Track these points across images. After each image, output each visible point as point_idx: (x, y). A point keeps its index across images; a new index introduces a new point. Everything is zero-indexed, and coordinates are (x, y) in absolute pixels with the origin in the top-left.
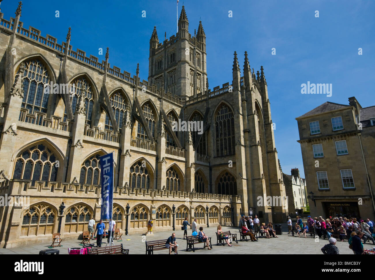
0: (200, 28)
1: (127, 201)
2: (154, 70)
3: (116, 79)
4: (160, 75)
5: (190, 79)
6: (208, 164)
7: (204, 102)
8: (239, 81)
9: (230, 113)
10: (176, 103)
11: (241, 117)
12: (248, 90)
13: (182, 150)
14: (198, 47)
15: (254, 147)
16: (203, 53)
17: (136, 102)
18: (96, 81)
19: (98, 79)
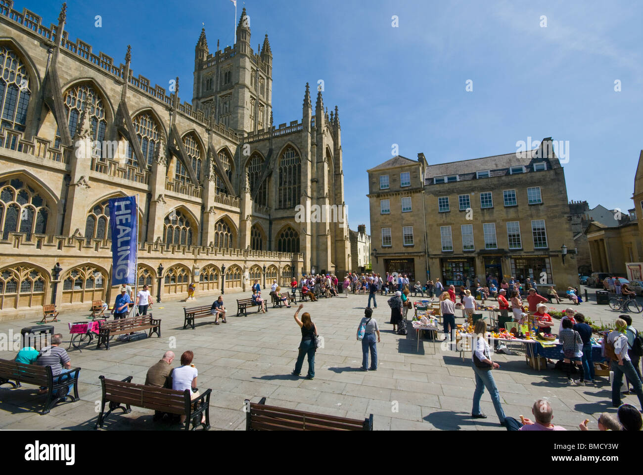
0: (266, 43)
1: (160, 260)
2: (201, 91)
3: (143, 94)
4: (210, 98)
5: (250, 110)
6: (268, 217)
7: (267, 142)
8: (310, 120)
9: (297, 158)
10: (230, 138)
11: (309, 163)
12: (319, 132)
13: (236, 199)
14: (262, 68)
15: (322, 199)
16: (268, 78)
17: (174, 131)
18: (109, 93)
19: (112, 90)
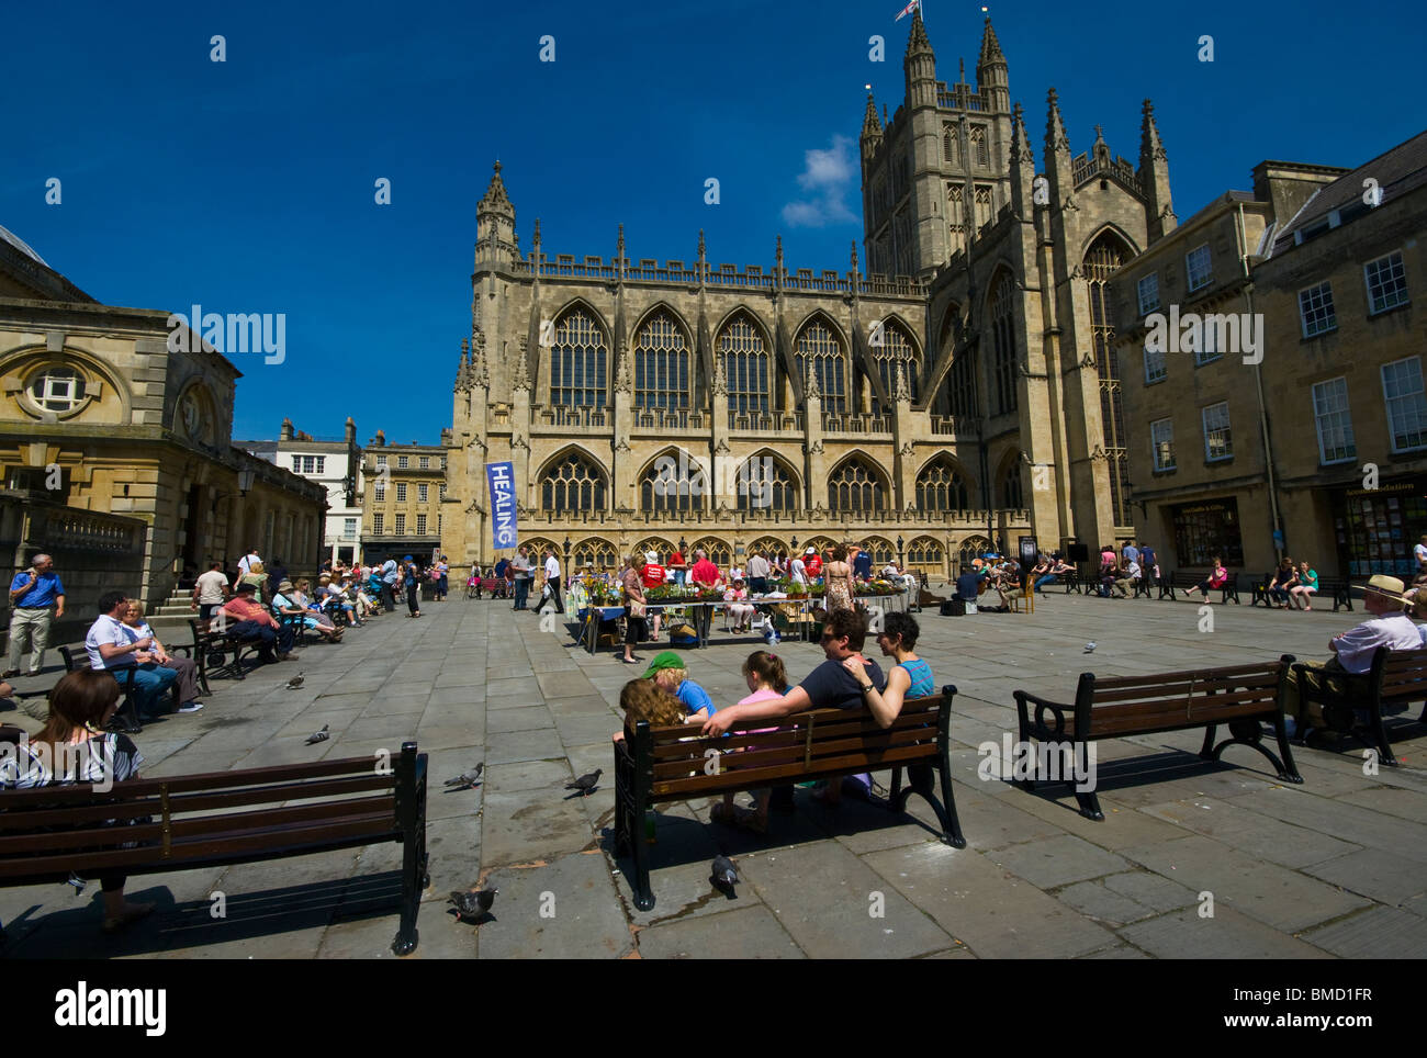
3: (728, 291)
6: (975, 438)
17: (783, 326)
18: (684, 310)
19: (688, 304)
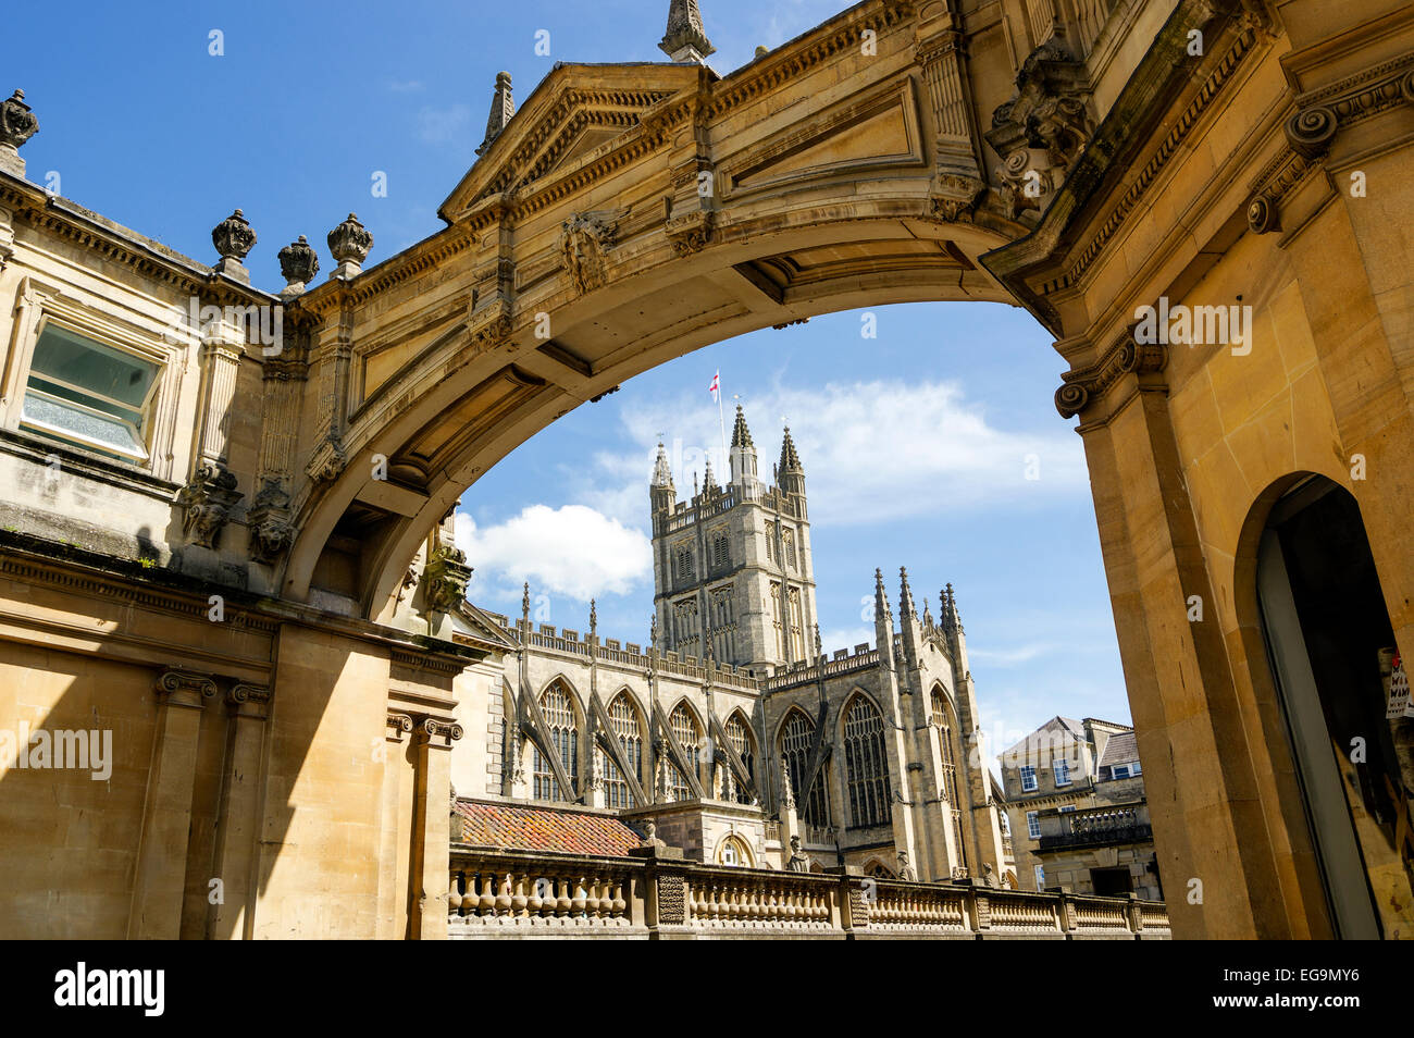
2: (670, 579)
4: (689, 595)
5: (771, 611)
6: (834, 848)
7: (814, 687)
9: (876, 718)
10: (742, 689)
11: (899, 734)
12: (912, 665)
15: (934, 804)
